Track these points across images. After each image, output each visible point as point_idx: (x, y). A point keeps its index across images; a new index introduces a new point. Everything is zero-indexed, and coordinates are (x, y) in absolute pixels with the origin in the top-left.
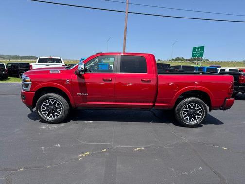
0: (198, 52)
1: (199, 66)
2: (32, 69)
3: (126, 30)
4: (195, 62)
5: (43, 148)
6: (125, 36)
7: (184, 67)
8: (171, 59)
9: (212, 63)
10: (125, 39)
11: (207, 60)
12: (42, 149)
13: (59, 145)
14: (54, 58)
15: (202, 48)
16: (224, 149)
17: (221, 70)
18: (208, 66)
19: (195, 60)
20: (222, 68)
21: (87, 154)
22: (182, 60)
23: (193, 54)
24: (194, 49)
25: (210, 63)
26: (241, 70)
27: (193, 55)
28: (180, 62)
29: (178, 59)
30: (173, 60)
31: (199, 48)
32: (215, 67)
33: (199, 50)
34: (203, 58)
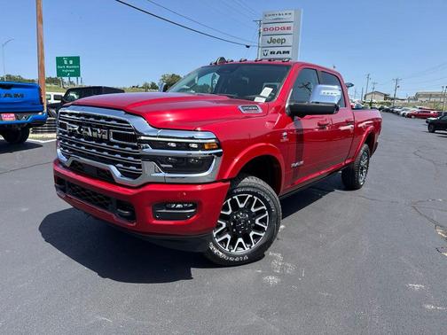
0: (69, 67)
6: (39, 11)
10: (40, 19)
15: (76, 60)
23: (58, 70)
24: (60, 60)
27: (60, 73)
31: (70, 58)
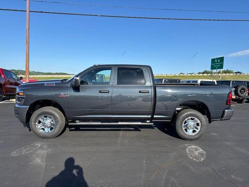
15: (222, 59)
24: (213, 61)
27: (212, 67)
31: (218, 59)
33: (219, 61)
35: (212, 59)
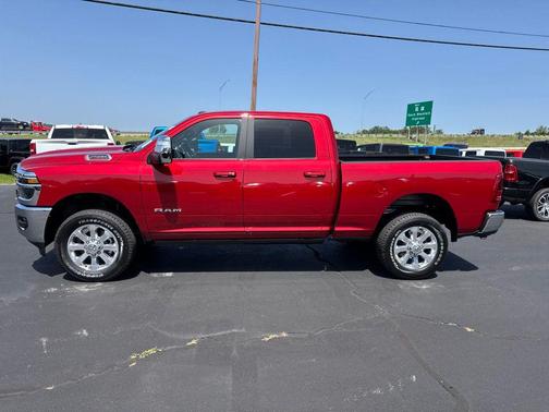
0: (419, 115)
1: (421, 145)
2: (35, 152)
3: (255, 64)
4: (414, 136)
5: (44, 340)
7: (386, 147)
8: (361, 130)
9: (451, 138)
11: (439, 132)
12: (42, 342)
13: (85, 332)
14: (90, 127)
15: (428, 106)
16: (469, 330)
17: (468, 153)
18: (441, 145)
19: (413, 131)
20: (469, 149)
21: (151, 351)
22: (386, 131)
23: (408, 119)
24: (411, 108)
25: (445, 140)
26: (509, 154)
27: (409, 121)
28: (381, 136)
29: (376, 131)
30: (364, 132)
31: (422, 104)
32: (456, 146)
33: (423, 109)
34: (431, 126)
35: (409, 106)
